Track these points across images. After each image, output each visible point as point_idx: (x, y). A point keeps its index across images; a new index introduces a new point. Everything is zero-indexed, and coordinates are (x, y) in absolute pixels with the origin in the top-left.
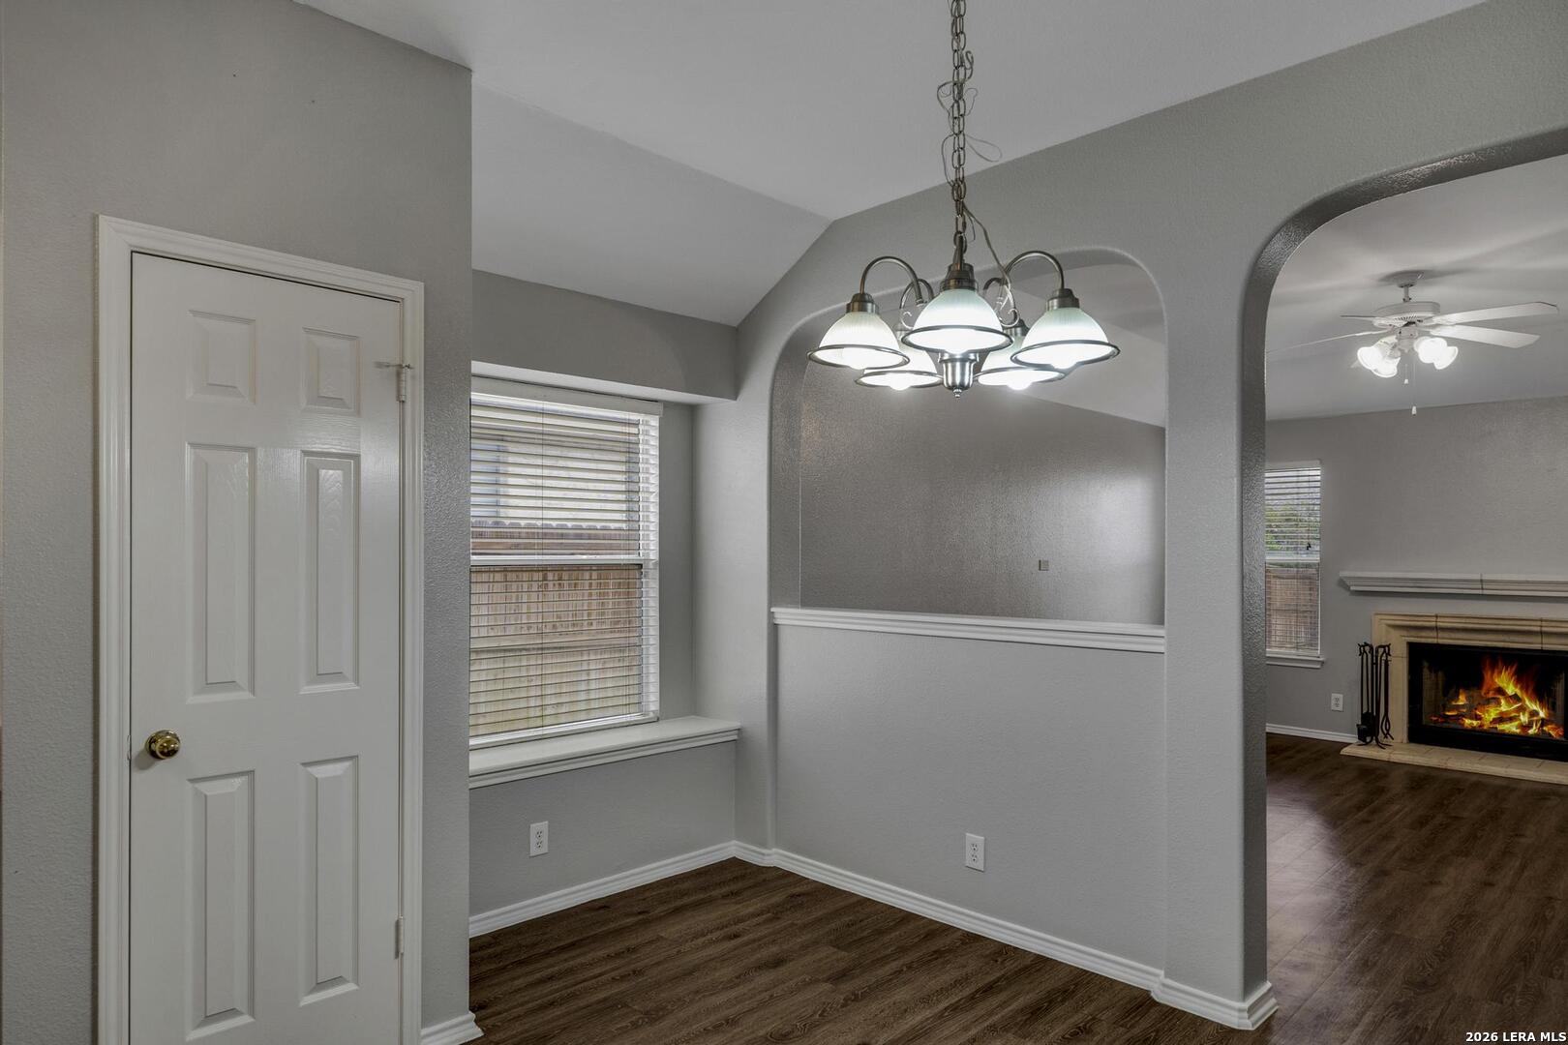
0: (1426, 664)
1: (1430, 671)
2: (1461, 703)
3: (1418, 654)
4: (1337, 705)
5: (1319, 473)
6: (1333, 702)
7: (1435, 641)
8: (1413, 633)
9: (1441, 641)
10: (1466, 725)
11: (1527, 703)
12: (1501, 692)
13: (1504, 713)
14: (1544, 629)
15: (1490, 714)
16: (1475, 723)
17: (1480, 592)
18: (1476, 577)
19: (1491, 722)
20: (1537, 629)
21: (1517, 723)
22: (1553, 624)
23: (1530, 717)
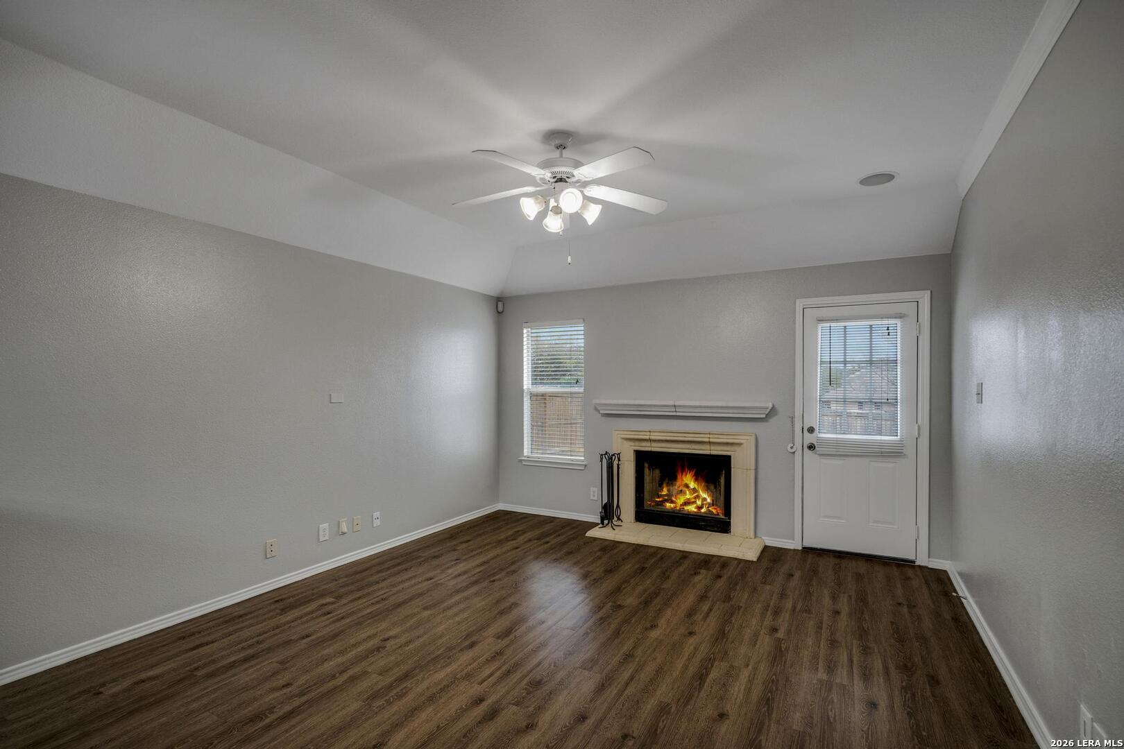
0: (646, 465)
1: (649, 469)
2: (664, 493)
3: (642, 458)
4: (594, 496)
5: (582, 328)
6: (592, 493)
7: (649, 449)
8: (637, 443)
9: (654, 449)
10: (667, 507)
11: (701, 493)
12: (687, 486)
13: (688, 499)
14: (711, 440)
15: (681, 500)
16: (672, 505)
17: (674, 414)
18: (671, 403)
19: (681, 505)
20: (707, 440)
21: (695, 505)
22: (716, 436)
23: (702, 502)
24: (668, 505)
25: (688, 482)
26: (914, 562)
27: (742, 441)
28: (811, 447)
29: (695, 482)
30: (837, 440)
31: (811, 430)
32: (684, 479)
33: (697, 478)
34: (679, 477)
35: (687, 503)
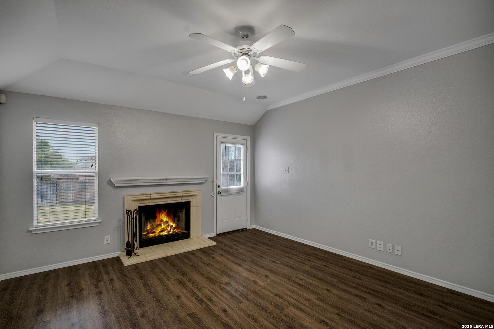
2: (148, 228)
4: (107, 241)
6: (105, 240)
8: (141, 202)
9: (151, 204)
11: (170, 223)
12: (162, 221)
13: (163, 228)
14: (183, 195)
15: (159, 229)
16: (153, 235)
17: (165, 183)
18: (165, 178)
19: (158, 233)
20: (181, 195)
21: (166, 231)
22: (185, 193)
23: (171, 228)
24: (151, 235)
25: (162, 218)
26: (246, 228)
27: (197, 194)
28: (219, 193)
29: (167, 218)
30: (227, 189)
31: (219, 186)
32: (161, 217)
33: (168, 215)
34: (158, 216)
35: (163, 230)
